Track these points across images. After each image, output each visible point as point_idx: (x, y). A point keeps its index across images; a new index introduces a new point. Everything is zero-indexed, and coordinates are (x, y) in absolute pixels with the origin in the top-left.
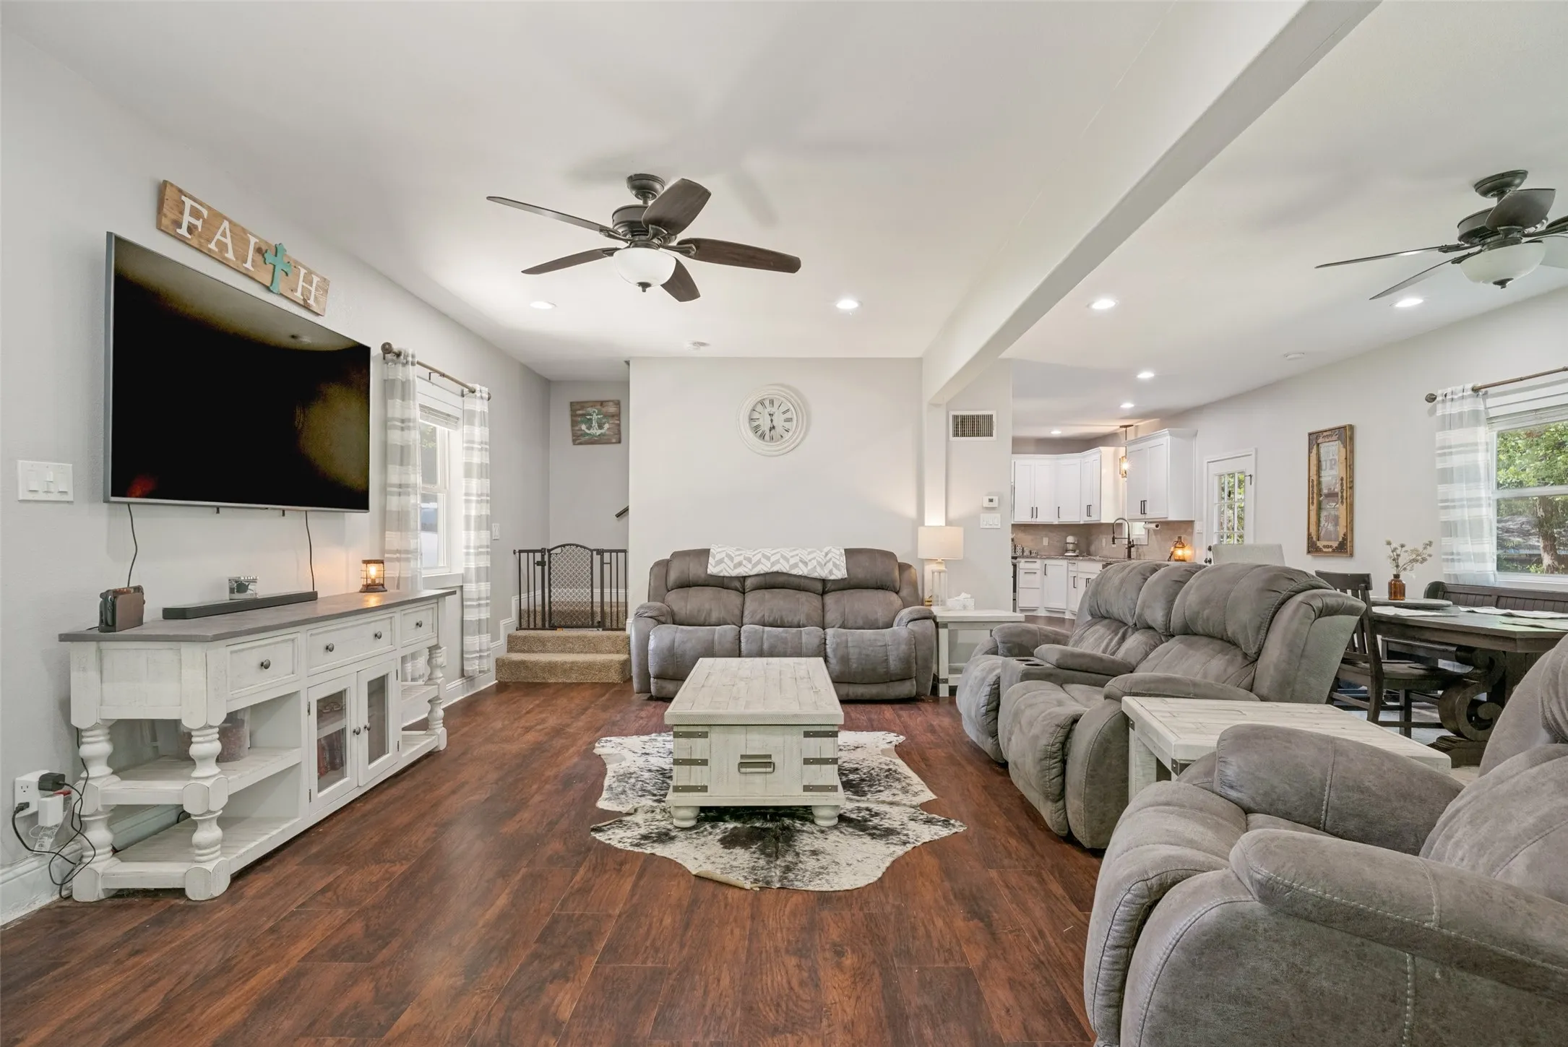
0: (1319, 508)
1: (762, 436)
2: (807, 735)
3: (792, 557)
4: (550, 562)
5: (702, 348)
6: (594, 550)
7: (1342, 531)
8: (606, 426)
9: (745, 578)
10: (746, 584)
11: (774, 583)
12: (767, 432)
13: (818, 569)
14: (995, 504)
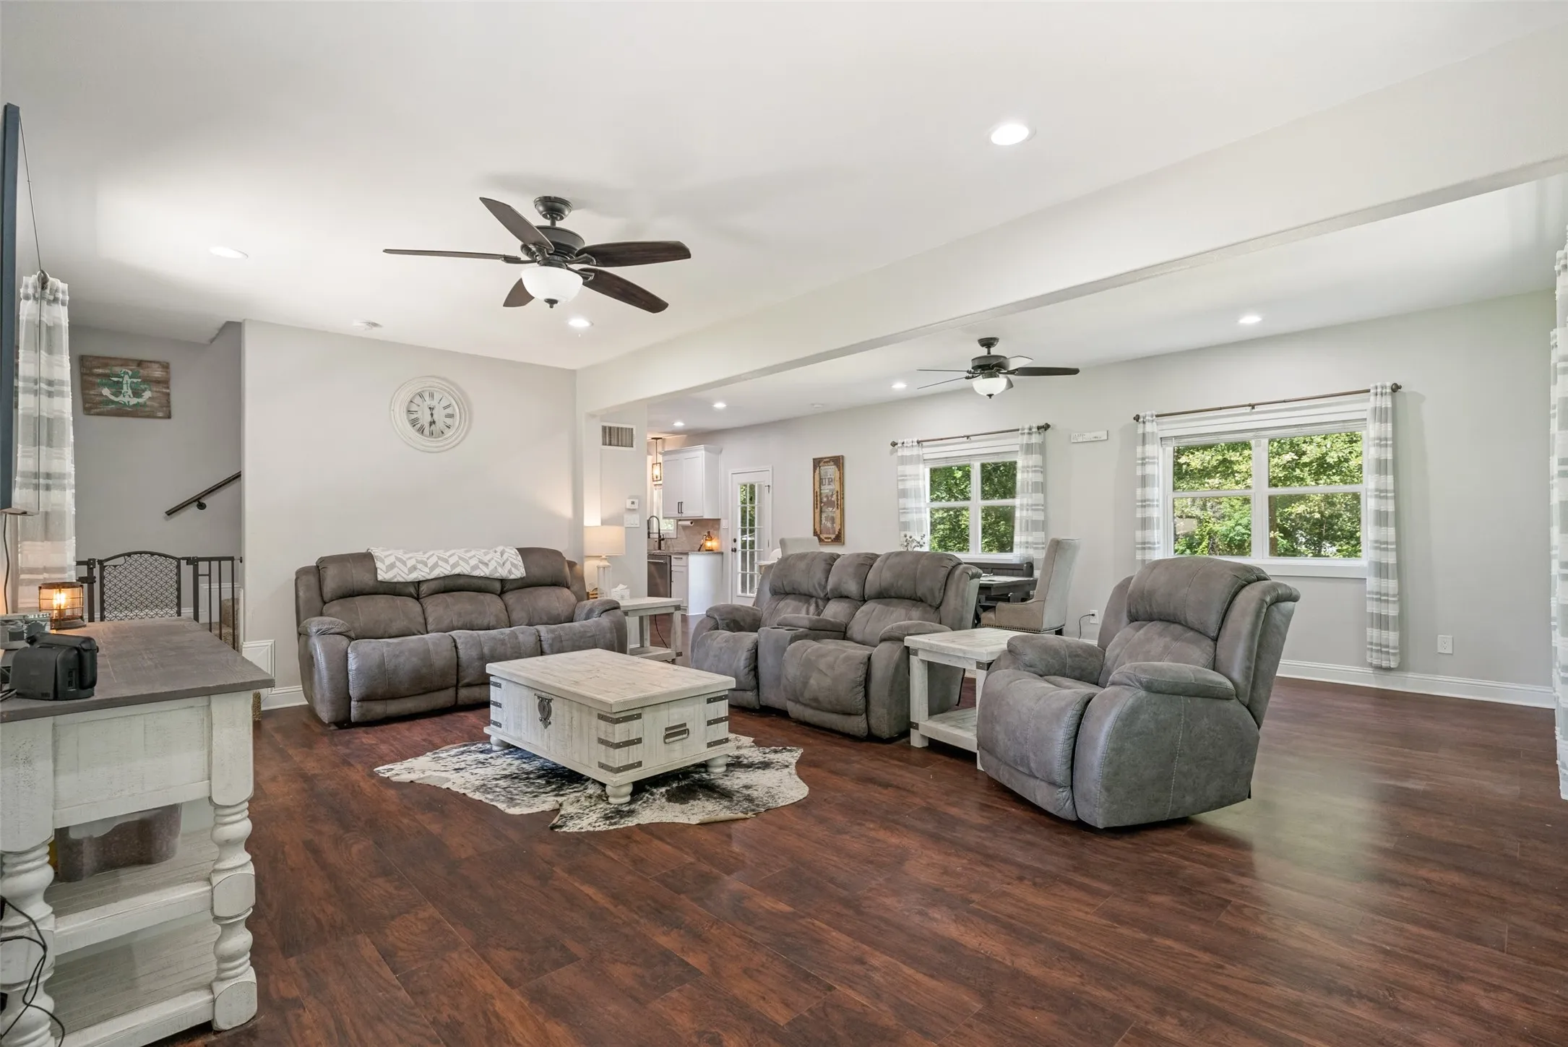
0: (821, 512)
1: (421, 430)
2: (709, 701)
3: (471, 558)
4: (102, 578)
5: (375, 328)
6: (183, 559)
7: (837, 527)
8: (147, 394)
9: (419, 582)
10: (421, 589)
11: (453, 586)
12: (427, 425)
13: (500, 570)
14: (635, 506)
